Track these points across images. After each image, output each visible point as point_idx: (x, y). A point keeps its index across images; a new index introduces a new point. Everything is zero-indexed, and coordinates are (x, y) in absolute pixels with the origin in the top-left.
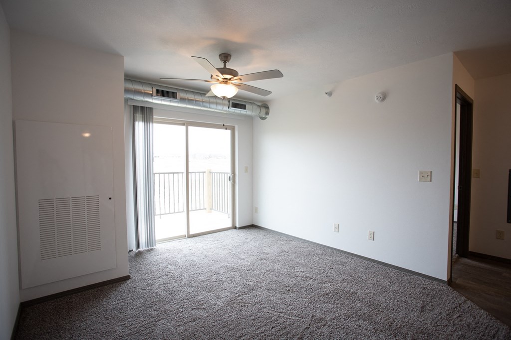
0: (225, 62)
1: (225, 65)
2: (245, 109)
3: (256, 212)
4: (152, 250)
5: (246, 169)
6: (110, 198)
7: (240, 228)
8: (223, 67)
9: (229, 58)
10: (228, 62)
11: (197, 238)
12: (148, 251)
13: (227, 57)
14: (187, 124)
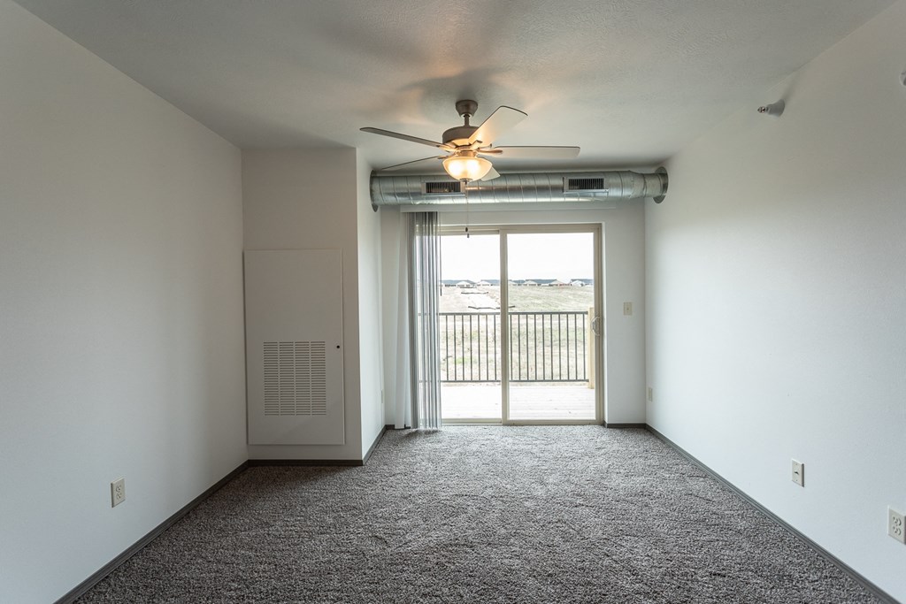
0: (467, 117)
1: (467, 121)
2: (602, 188)
3: (651, 398)
4: (436, 431)
5: (627, 309)
6: (338, 347)
7: (611, 426)
8: (463, 124)
9: (472, 107)
10: (473, 114)
11: (515, 429)
12: (428, 433)
13: (467, 106)
14: (503, 231)
